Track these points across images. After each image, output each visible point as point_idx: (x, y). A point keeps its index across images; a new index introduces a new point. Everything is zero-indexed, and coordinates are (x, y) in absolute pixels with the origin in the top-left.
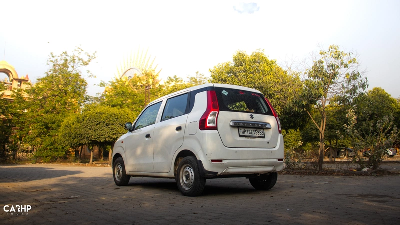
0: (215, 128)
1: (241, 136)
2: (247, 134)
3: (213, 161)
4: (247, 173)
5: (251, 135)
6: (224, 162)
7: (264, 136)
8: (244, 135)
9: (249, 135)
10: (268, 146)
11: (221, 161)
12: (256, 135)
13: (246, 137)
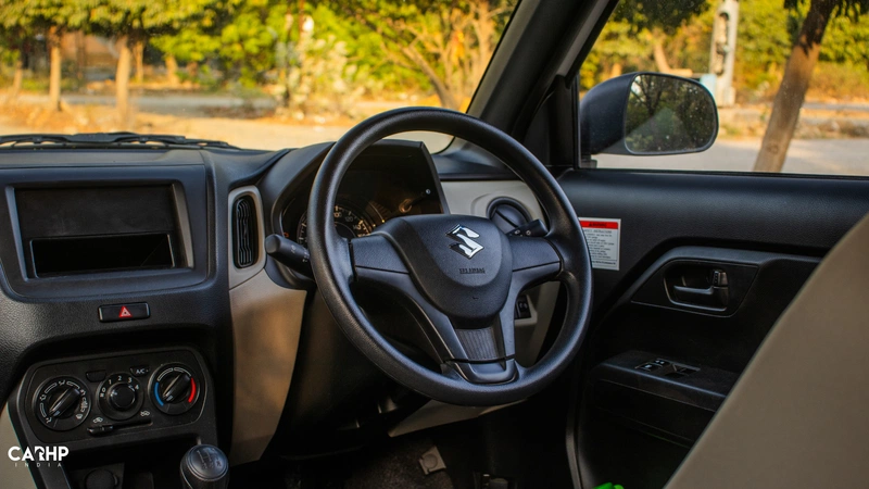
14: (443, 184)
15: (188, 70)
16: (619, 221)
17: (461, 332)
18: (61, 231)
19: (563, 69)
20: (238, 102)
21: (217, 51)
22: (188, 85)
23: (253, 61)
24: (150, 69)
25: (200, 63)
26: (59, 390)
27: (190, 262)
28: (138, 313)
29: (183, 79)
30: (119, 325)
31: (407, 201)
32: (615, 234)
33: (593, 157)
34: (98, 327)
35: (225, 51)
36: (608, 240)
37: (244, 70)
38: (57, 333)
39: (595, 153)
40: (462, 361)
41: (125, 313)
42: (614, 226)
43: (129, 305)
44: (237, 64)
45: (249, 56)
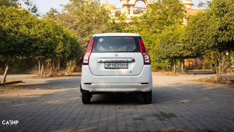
0: (87, 64)
1: (106, 68)
2: (111, 66)
3: (85, 84)
4: (113, 91)
5: (115, 67)
6: (92, 84)
7: (127, 67)
8: (109, 67)
9: (113, 67)
10: (131, 74)
11: (90, 84)
12: (119, 67)
13: (110, 68)
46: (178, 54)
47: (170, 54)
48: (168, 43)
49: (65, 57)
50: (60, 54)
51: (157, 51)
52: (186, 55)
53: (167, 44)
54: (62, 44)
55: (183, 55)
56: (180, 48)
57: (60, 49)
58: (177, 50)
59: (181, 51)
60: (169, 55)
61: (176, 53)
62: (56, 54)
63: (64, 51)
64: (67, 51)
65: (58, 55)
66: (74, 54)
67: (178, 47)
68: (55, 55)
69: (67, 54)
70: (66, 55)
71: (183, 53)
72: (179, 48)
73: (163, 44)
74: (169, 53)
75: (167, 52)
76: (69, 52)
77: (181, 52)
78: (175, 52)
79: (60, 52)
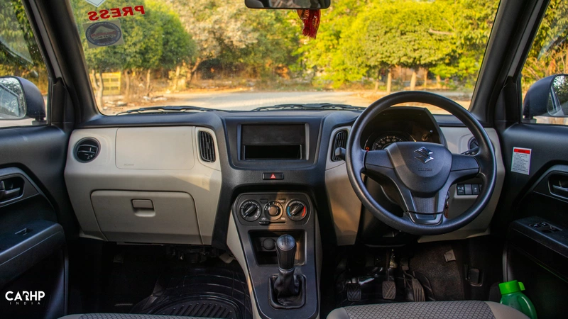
14: (441, 128)
15: (445, 81)
16: (530, 150)
17: (417, 199)
18: (257, 142)
19: (511, 73)
20: (462, 94)
21: (456, 73)
22: (444, 87)
23: (472, 77)
24: (430, 81)
25: (450, 78)
26: (249, 205)
27: (307, 158)
28: (278, 178)
29: (443, 85)
30: (272, 181)
31: (425, 135)
32: (529, 156)
33: (534, 117)
34: (262, 181)
35: (460, 73)
36: (526, 159)
37: (468, 81)
38: (245, 183)
39: (535, 116)
40: (413, 213)
41: (273, 177)
42: (528, 152)
43: (275, 174)
44: (466, 78)
45: (470, 74)
46: (410, 58)
47: (390, 57)
48: (386, 33)
49: (148, 62)
50: (135, 56)
51: (354, 49)
52: (428, 60)
53: (383, 33)
54: (141, 33)
55: (420, 61)
56: (414, 45)
57: (135, 44)
58: (409, 50)
59: (417, 52)
60: (387, 59)
61: (405, 55)
62: (127, 55)
63: (145, 49)
64: (152, 49)
65: (132, 57)
66: (174, 55)
67: (410, 42)
68: (125, 60)
69: (154, 56)
70: (150, 58)
71: (421, 57)
72: (413, 43)
73: (375, 33)
74: (388, 54)
75: (382, 54)
76: (157, 50)
77: (416, 55)
78: (401, 53)
79: (136, 52)
